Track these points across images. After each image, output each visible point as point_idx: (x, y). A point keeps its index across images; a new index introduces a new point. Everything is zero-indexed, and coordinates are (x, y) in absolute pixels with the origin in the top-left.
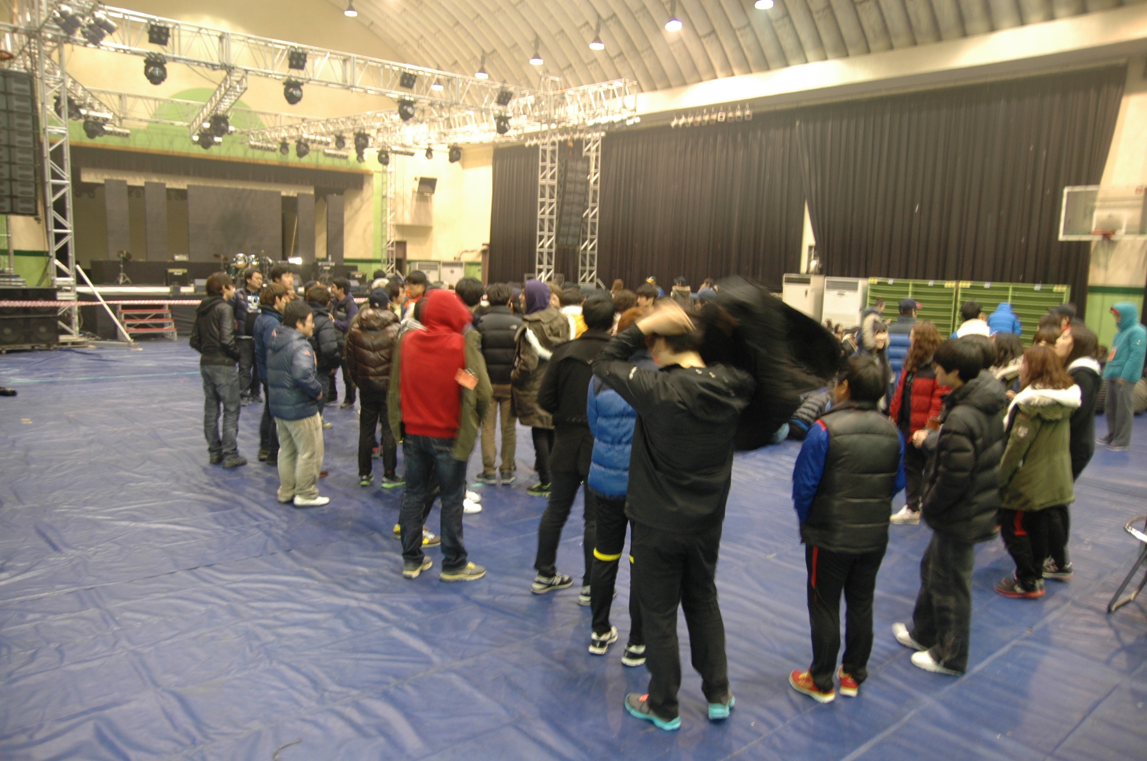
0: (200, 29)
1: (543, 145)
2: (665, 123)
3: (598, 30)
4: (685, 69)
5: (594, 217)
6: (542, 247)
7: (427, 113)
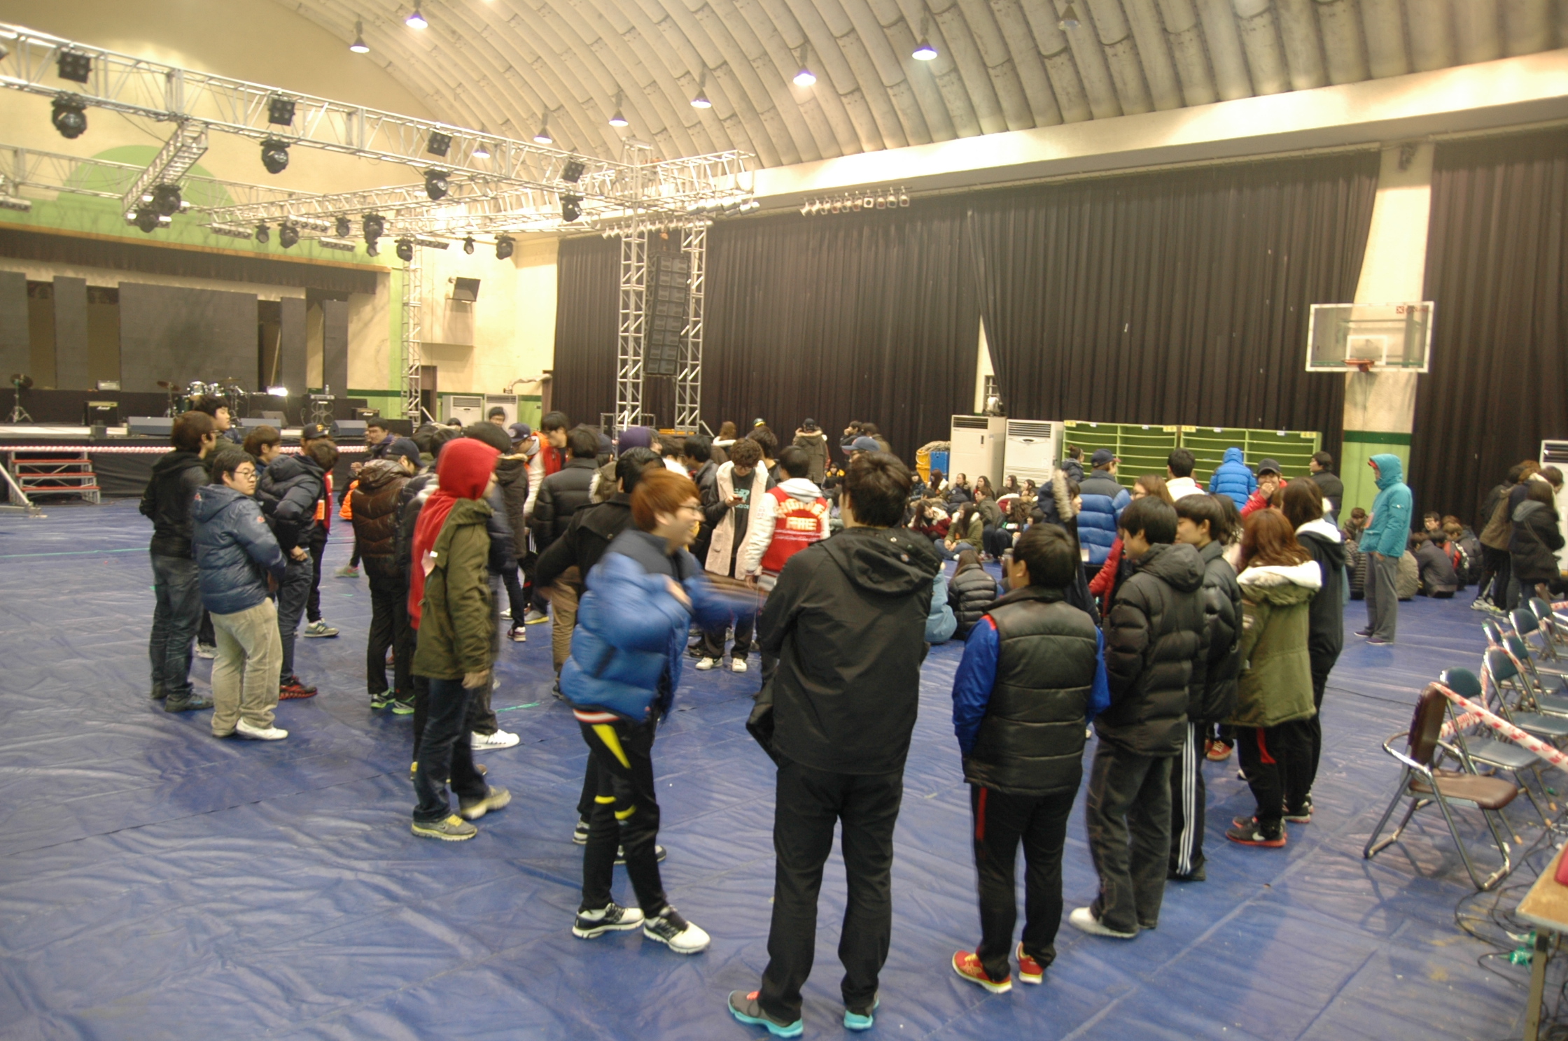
0: (139, 62)
1: (627, 236)
2: (793, 209)
3: (702, 83)
4: (821, 138)
5: (696, 336)
6: (624, 376)
7: (466, 189)
